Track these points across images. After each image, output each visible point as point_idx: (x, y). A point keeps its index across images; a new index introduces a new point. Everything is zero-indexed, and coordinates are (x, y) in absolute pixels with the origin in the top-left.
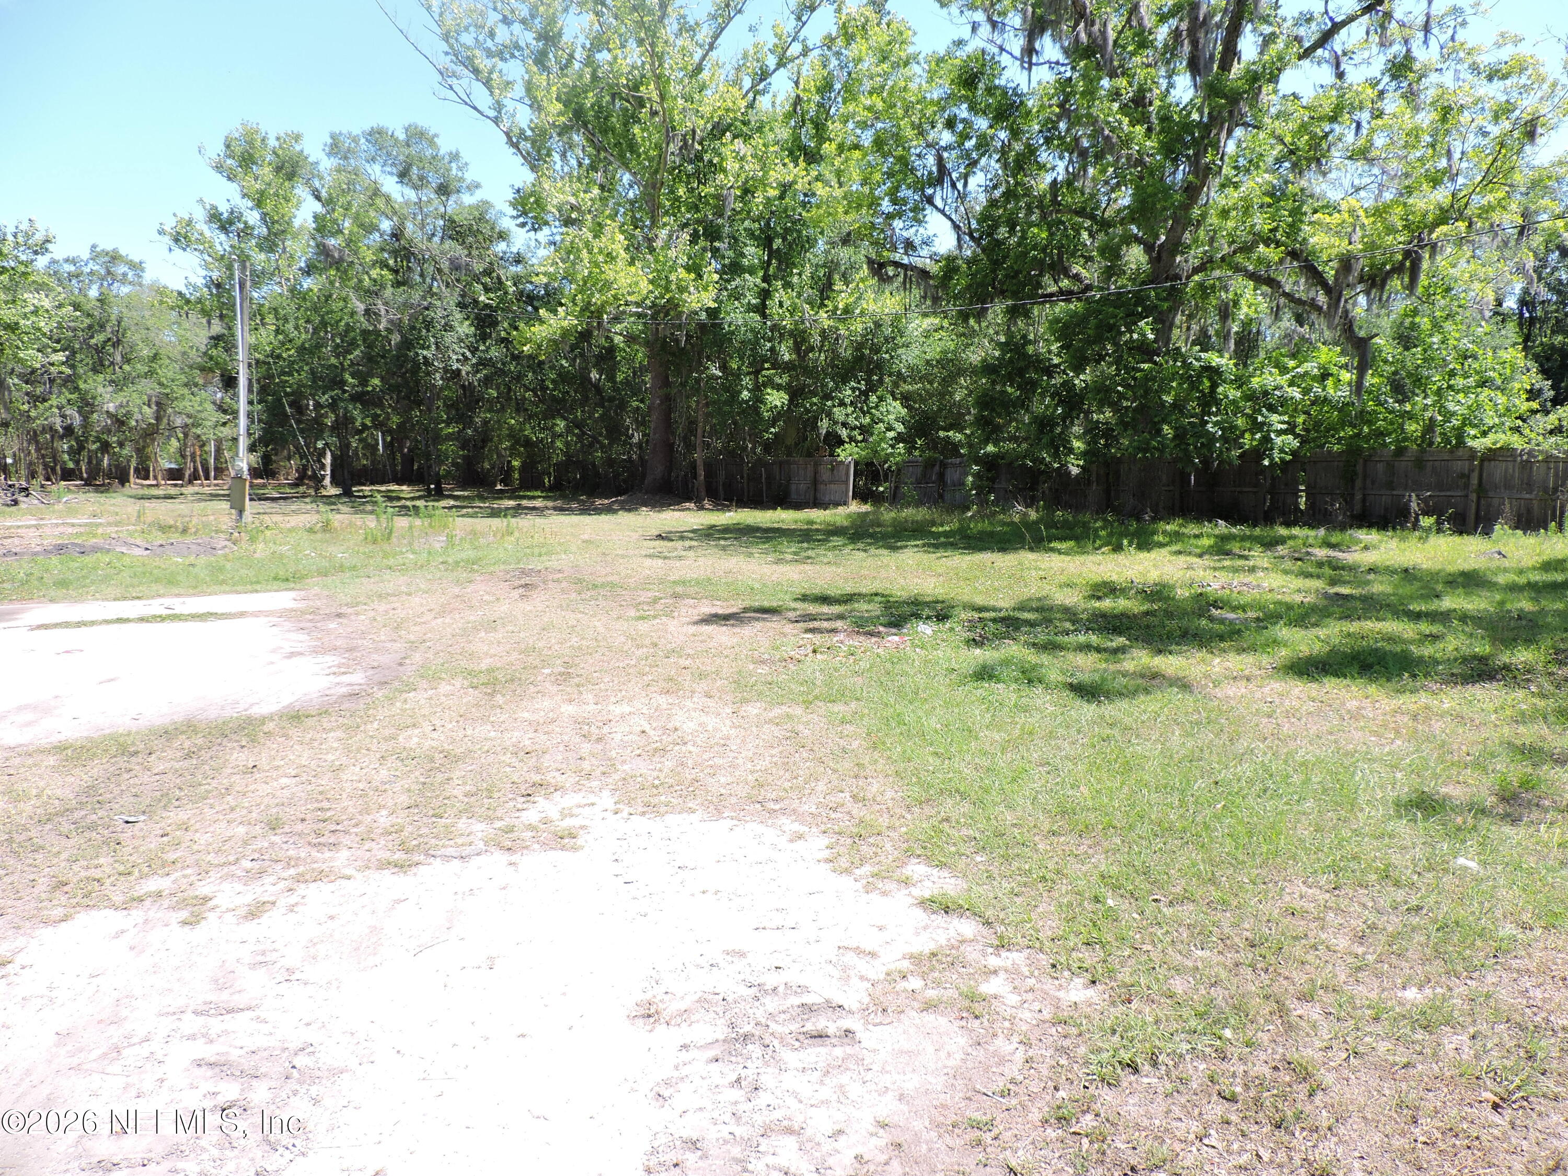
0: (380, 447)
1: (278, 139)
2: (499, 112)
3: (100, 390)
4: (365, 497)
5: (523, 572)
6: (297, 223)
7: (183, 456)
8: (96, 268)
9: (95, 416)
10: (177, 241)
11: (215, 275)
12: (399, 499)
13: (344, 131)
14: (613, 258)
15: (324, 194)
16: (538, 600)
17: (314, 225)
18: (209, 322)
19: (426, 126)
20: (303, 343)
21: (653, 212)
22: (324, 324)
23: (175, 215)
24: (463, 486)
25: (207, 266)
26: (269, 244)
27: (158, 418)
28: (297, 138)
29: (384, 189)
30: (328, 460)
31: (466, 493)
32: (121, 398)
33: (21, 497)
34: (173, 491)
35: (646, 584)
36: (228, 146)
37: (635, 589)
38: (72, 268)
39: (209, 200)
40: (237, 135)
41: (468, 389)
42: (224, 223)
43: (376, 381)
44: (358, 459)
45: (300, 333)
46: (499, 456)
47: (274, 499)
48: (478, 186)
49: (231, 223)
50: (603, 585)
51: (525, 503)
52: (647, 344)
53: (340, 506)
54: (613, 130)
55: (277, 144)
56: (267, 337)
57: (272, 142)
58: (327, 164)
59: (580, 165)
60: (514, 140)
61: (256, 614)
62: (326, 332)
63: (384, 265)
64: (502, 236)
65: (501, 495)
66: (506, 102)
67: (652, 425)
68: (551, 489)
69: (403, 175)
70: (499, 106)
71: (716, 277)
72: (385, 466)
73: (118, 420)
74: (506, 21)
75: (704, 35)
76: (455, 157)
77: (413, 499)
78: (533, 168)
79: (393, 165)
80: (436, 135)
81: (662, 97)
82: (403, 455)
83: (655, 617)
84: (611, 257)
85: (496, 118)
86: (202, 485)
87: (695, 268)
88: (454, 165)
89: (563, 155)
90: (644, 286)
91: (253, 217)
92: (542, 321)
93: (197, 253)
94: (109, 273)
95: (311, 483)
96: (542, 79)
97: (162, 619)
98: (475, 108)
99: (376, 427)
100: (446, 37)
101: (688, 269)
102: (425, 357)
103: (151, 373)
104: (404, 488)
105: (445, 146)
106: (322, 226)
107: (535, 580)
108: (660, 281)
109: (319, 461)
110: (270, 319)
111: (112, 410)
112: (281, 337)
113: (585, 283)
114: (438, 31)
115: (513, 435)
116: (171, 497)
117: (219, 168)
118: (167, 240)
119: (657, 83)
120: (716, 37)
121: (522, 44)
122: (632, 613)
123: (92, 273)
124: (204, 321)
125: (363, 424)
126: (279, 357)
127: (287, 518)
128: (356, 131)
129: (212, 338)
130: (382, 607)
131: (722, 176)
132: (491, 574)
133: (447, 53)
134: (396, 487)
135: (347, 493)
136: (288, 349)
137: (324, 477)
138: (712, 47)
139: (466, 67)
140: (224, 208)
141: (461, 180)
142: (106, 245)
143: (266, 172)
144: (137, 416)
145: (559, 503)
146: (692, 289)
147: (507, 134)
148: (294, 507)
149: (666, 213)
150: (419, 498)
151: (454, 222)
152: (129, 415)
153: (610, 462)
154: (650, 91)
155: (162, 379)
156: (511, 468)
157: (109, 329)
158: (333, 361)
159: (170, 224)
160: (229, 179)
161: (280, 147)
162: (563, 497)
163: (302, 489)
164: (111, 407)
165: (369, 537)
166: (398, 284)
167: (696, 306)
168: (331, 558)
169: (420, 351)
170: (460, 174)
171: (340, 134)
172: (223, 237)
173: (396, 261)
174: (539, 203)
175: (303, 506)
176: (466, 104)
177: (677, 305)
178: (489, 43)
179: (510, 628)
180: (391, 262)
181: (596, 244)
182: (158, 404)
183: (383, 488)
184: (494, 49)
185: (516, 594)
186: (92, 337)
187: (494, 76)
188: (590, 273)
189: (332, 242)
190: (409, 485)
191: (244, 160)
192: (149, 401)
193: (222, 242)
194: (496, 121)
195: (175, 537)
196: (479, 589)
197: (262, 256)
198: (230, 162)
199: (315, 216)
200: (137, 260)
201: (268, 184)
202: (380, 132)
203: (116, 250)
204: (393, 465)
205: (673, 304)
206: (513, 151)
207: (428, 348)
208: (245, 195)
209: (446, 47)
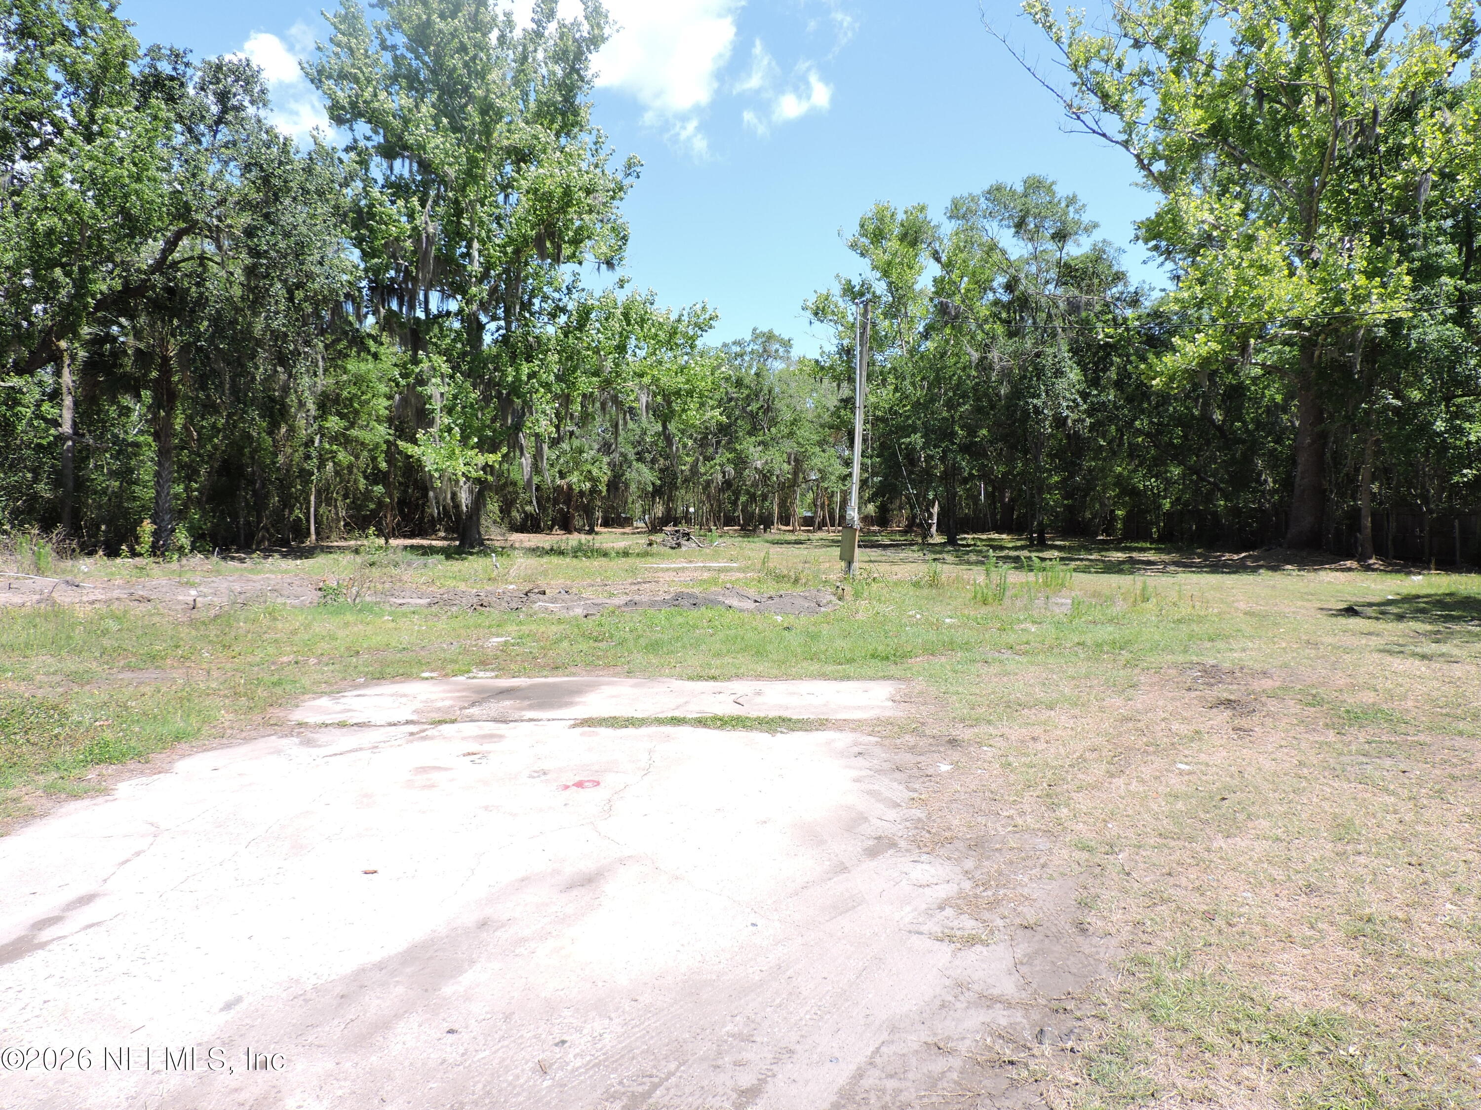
0: (982, 497)
2: (1130, 135)
3: (752, 449)
4: (969, 546)
6: (917, 287)
7: (815, 505)
8: (756, 347)
9: (747, 471)
10: (816, 314)
11: (846, 342)
12: (1002, 548)
13: (966, 195)
14: (1267, 271)
15: (944, 259)
17: (933, 289)
18: (839, 386)
19: (1044, 174)
20: (919, 399)
22: (938, 380)
23: (815, 292)
24: (1065, 536)
25: (839, 335)
26: (893, 311)
27: (795, 474)
28: (922, 209)
29: (1000, 243)
30: (935, 510)
31: (1067, 543)
32: (767, 457)
33: (683, 542)
34: (803, 536)
36: (862, 226)
38: (738, 349)
39: (845, 275)
40: (870, 215)
41: (1074, 438)
42: (855, 295)
43: (984, 432)
44: (961, 508)
45: (915, 389)
46: (1102, 505)
47: (885, 547)
48: (1096, 226)
49: (862, 294)
51: (1135, 555)
53: (945, 556)
54: (1259, 138)
55: (904, 217)
56: (887, 395)
57: (900, 216)
58: (948, 228)
60: (1146, 162)
62: (940, 388)
64: (1118, 277)
65: (1105, 546)
67: (1299, 468)
68: (1160, 540)
69: (1019, 226)
70: (1130, 129)
72: (985, 515)
73: (764, 475)
74: (1137, 45)
76: (1071, 201)
77: (1016, 548)
78: (1166, 190)
79: (1011, 217)
80: (1053, 183)
81: (1332, 82)
82: (1003, 504)
84: (1264, 270)
85: (1127, 142)
86: (828, 531)
87: (1378, 273)
88: (1071, 208)
91: (880, 287)
92: (1174, 350)
93: (832, 324)
94: (765, 351)
95: (919, 531)
97: (724, 724)
98: (1104, 135)
99: (980, 478)
100: (1075, 67)
101: (1368, 274)
102: (1035, 406)
103: (791, 434)
104: (1004, 536)
105: (1062, 191)
106: (941, 288)
109: (928, 510)
110: (891, 379)
111: (759, 466)
112: (898, 395)
113: (1230, 303)
114: (1067, 62)
115: (1120, 481)
116: (798, 542)
117: (853, 246)
118: (809, 314)
119: (1325, 68)
120: (1399, 5)
121: (1153, 68)
123: (752, 352)
124: (835, 384)
125: (970, 474)
126: (896, 413)
127: (895, 568)
128: (976, 192)
129: (842, 400)
131: (1415, 159)
133: (1075, 84)
134: (996, 536)
135: (952, 541)
136: (904, 406)
137: (930, 525)
138: (1392, 19)
139: (1096, 94)
140: (856, 282)
141: (1078, 223)
142: (764, 328)
143: (893, 244)
144: (778, 472)
145: (1174, 556)
146: (1374, 298)
147: (1138, 156)
148: (902, 555)
149: (1326, 221)
150: (1022, 548)
151: (1069, 267)
152: (772, 471)
153: (1235, 512)
154: (1315, 78)
155: (800, 440)
156: (1114, 518)
157: (762, 398)
158: (945, 414)
159: (812, 299)
160: (862, 255)
161: (907, 219)
162: (1178, 550)
163: (909, 537)
164: (759, 464)
165: (979, 596)
166: (1011, 335)
168: (938, 626)
169: (1030, 400)
170: (1077, 217)
171: (961, 197)
172: (853, 307)
173: (1008, 313)
175: (910, 554)
176: (1094, 132)
177: (1352, 319)
180: (1005, 314)
182: (796, 461)
183: (984, 537)
186: (749, 405)
188: (1236, 292)
189: (949, 303)
190: (1008, 534)
191: (875, 235)
192: (789, 458)
193: (852, 311)
194: (1126, 144)
195: (786, 588)
197: (887, 323)
198: (863, 239)
199: (935, 280)
200: (787, 338)
201: (895, 255)
202: (998, 189)
203: (771, 332)
204: (994, 515)
205: (1346, 319)
206: (1143, 173)
207: (1039, 396)
208: (875, 268)
209: (1074, 77)
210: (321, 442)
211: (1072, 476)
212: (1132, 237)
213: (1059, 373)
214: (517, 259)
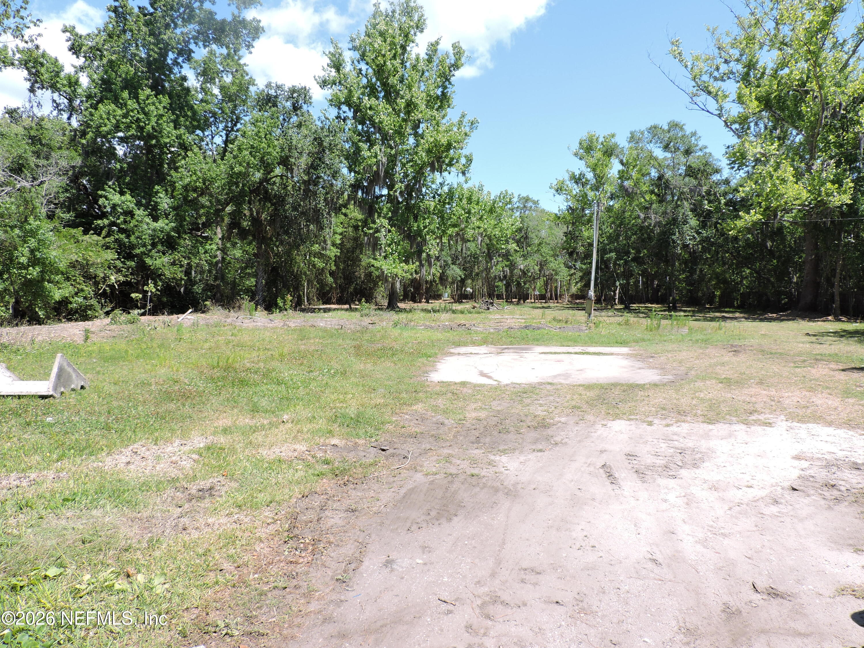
0: (641, 284)
1: (604, 137)
2: (721, 111)
3: (518, 259)
4: (636, 309)
5: (732, 345)
6: (610, 176)
7: (547, 289)
8: (520, 205)
9: (516, 271)
10: (557, 191)
11: (571, 204)
12: (655, 311)
13: (637, 130)
14: (785, 181)
15: (625, 161)
16: (742, 357)
17: (618, 176)
19: (679, 120)
20: (610, 234)
21: (811, 151)
22: (621, 224)
23: (556, 179)
24: (688, 305)
25: (567, 200)
27: (540, 271)
28: (613, 136)
29: (655, 154)
30: (617, 291)
31: (688, 309)
32: (526, 263)
33: (490, 307)
34: (541, 305)
35: (800, 354)
36: (580, 144)
37: (794, 356)
39: (571, 170)
40: (585, 138)
41: (693, 254)
42: (578, 180)
43: (645, 251)
44: (630, 290)
45: (608, 228)
46: (708, 289)
48: (705, 147)
49: (580, 179)
50: (776, 353)
51: (724, 314)
52: (805, 225)
53: (627, 314)
54: (788, 108)
55: (603, 140)
57: (601, 139)
58: (628, 147)
59: (766, 128)
60: (729, 124)
61: (618, 354)
62: (622, 228)
63: (652, 192)
64: (717, 171)
65: (710, 310)
66: (725, 105)
67: (806, 272)
68: (739, 308)
69: (666, 148)
70: (721, 109)
71: (852, 185)
72: (642, 294)
73: (524, 272)
74: (726, 62)
75: (849, 46)
76: (694, 134)
77: (662, 311)
78: (739, 137)
79: (661, 142)
80: (684, 125)
81: (821, 88)
83: (804, 367)
84: (784, 181)
85: (719, 114)
86: (554, 302)
87: (838, 181)
88: (693, 138)
89: (756, 124)
90: (805, 195)
91: (590, 175)
92: (740, 218)
93: (564, 195)
94: (524, 207)
95: (609, 303)
96: (747, 91)
97: (583, 354)
98: (708, 111)
99: (639, 274)
100: (694, 79)
101: (833, 182)
102: (673, 239)
103: (538, 251)
104: (654, 305)
105: (688, 130)
106: (623, 175)
107: (739, 349)
108: (815, 191)
109: (614, 292)
111: (522, 268)
113: (768, 196)
114: (690, 76)
115: (717, 276)
117: (576, 155)
118: (553, 191)
119: (817, 82)
120: (857, 46)
121: (734, 70)
122: (792, 365)
123: (518, 207)
127: (609, 318)
128: (643, 128)
130: (670, 355)
131: (859, 126)
132: (716, 345)
133: (694, 87)
134: (650, 305)
135: (628, 308)
136: (603, 237)
137: (615, 300)
138: (854, 52)
139: (704, 91)
140: (577, 173)
141: (697, 145)
142: (524, 195)
143: (598, 155)
144: (532, 270)
145: (745, 315)
146: (835, 194)
147: (725, 121)
149: (821, 150)
150: (665, 311)
151: (691, 167)
152: (528, 270)
153: (777, 293)
154: (813, 85)
155: (543, 254)
156: (714, 296)
157: (523, 232)
158: (624, 242)
159: (555, 183)
160: (581, 159)
161: (605, 141)
162: (748, 312)
163: (602, 305)
164: (522, 267)
166: (660, 202)
167: (838, 204)
168: (636, 336)
169: (670, 237)
170: (696, 142)
171: (635, 131)
172: (576, 186)
173: (659, 190)
174: (743, 156)
176: (703, 110)
177: (826, 203)
178: (716, 74)
179: (731, 366)
180: (656, 190)
181: (775, 175)
182: (541, 265)
183: (643, 306)
184: (718, 76)
185: (731, 354)
187: (719, 93)
188: (771, 190)
189: (626, 183)
190: (657, 304)
191: (588, 149)
192: (537, 263)
193: (576, 189)
194: (720, 116)
196: (711, 351)
198: (581, 151)
199: (619, 172)
200: (536, 200)
201: (599, 160)
202: (655, 127)
203: (528, 196)
204: (647, 294)
205: (822, 203)
206: (728, 129)
207: (675, 234)
208: (588, 166)
209: (694, 84)
210: (309, 257)
211: (692, 275)
212: (724, 153)
213: (685, 222)
214: (420, 173)
